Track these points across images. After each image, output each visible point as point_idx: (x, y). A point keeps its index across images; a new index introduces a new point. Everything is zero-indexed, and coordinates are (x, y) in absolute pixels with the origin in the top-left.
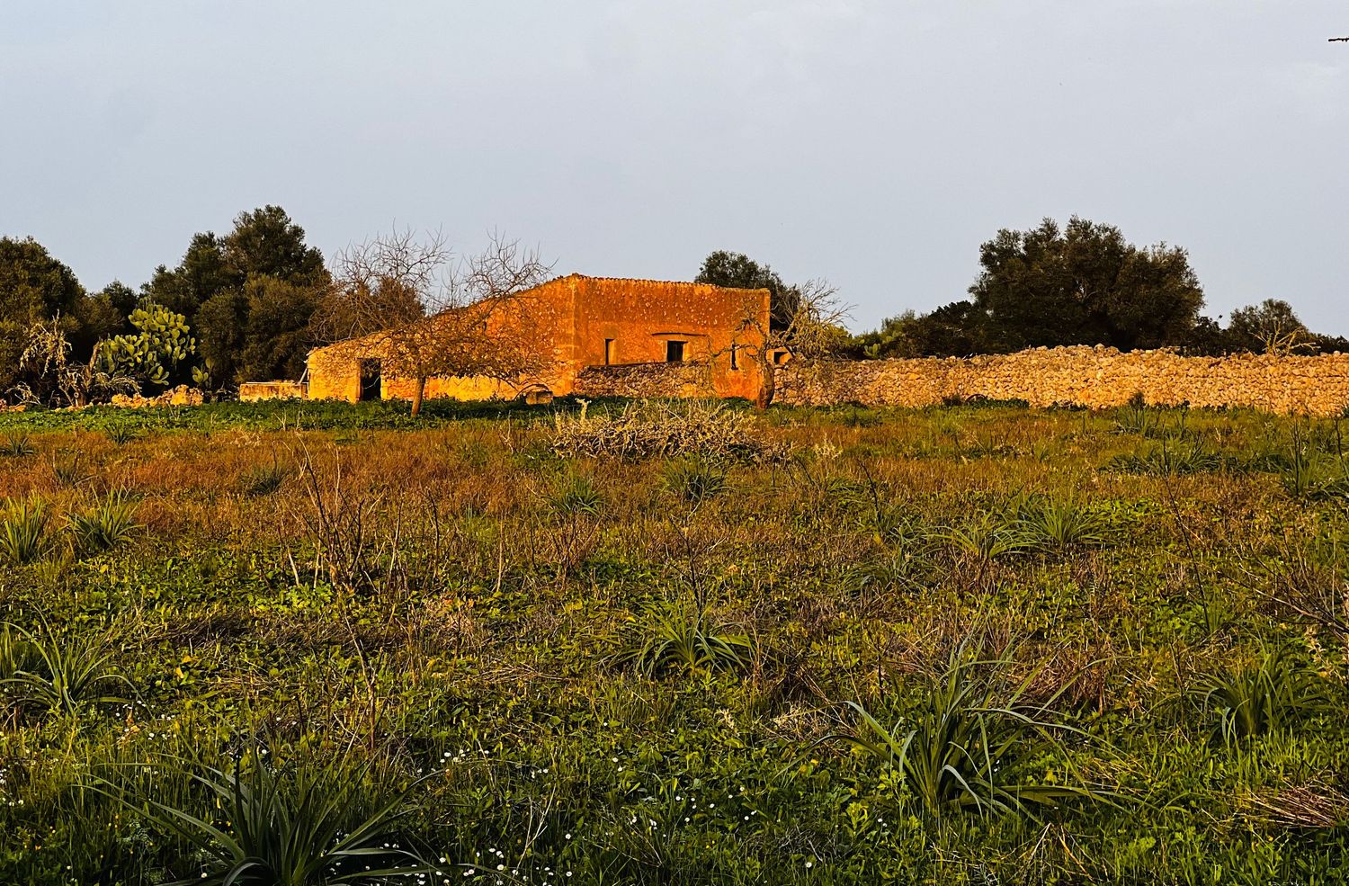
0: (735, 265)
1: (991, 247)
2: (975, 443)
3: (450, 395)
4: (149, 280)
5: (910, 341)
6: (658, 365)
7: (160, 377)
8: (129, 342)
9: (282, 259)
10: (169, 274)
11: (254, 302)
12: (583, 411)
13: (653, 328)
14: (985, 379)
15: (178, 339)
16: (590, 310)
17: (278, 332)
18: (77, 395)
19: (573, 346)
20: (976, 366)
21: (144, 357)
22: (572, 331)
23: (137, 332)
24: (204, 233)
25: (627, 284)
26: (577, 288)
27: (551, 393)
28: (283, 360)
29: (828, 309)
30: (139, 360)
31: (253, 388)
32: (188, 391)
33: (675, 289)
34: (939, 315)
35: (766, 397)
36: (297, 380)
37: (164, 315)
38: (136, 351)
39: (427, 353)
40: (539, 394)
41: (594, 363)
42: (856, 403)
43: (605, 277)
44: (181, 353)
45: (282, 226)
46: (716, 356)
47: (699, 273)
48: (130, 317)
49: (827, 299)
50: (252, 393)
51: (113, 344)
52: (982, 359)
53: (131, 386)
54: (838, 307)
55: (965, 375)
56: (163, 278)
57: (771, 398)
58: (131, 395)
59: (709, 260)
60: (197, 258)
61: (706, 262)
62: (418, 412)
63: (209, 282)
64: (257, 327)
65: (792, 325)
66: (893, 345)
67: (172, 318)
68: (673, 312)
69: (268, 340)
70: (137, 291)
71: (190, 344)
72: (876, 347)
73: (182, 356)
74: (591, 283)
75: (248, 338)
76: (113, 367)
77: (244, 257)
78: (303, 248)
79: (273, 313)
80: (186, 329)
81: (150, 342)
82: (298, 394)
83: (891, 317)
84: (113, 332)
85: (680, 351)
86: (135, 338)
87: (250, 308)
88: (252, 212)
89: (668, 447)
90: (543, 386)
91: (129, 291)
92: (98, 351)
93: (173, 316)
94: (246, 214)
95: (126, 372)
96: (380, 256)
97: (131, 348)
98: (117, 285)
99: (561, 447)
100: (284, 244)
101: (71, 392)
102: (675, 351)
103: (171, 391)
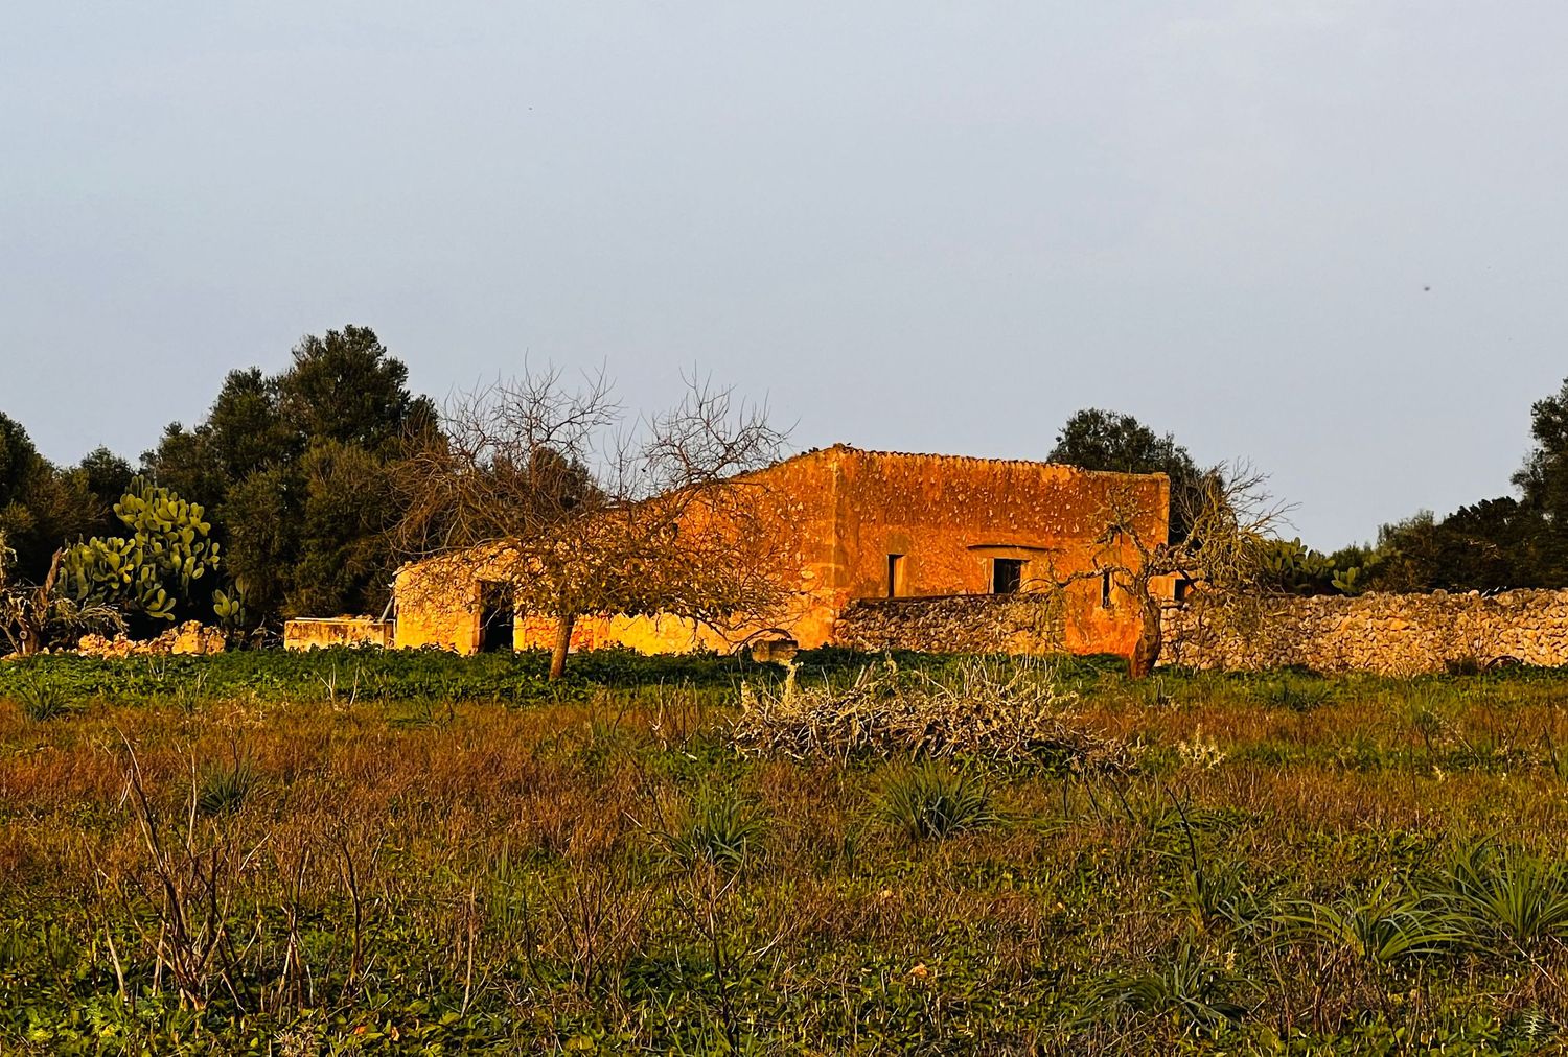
0: (1115, 433)
1: (1551, 407)
2: (1459, 743)
3: (626, 644)
4: (154, 446)
5: (1407, 563)
6: (972, 598)
7: (161, 605)
8: (111, 548)
9: (369, 414)
10: (186, 437)
11: (315, 483)
12: (790, 679)
13: (971, 537)
14: (1519, 630)
15: (192, 545)
16: (863, 505)
17: (354, 534)
18: (24, 634)
19: (832, 566)
20: (1504, 609)
21: (136, 574)
22: (832, 541)
23: (128, 533)
24: (245, 369)
25: (927, 463)
26: (841, 469)
27: (795, 643)
28: (361, 581)
29: (1251, 510)
30: (127, 578)
31: (306, 627)
32: (201, 630)
33: (1009, 473)
34: (1462, 520)
35: (1146, 656)
36: (376, 616)
37: (171, 505)
38: (122, 564)
39: (577, 573)
40: (773, 645)
41: (869, 594)
42: (1300, 669)
43: (889, 451)
44: (196, 567)
45: (372, 359)
46: (1062, 585)
47: (1055, 445)
48: (116, 507)
49: (1250, 492)
50: (305, 636)
51: (86, 551)
52: (1514, 595)
53: (111, 621)
54: (1267, 507)
55: (1486, 623)
56: (177, 443)
57: (1155, 658)
58: (110, 636)
59: (1072, 424)
60: (231, 412)
61: (1066, 427)
62: (562, 672)
63: (249, 450)
64: (319, 525)
65: (1191, 535)
66: (1379, 571)
67: (183, 510)
68: (1005, 510)
69: (337, 547)
70: (135, 465)
71: (210, 554)
72: (1352, 572)
73: (198, 573)
74: (867, 461)
75: (304, 543)
76: (85, 589)
77: (308, 409)
78: (405, 396)
79: (346, 502)
80: (205, 528)
81: (147, 549)
82: (378, 639)
83: (1394, 522)
84: (89, 531)
85: (1016, 574)
86: (121, 542)
87: (309, 495)
88: (322, 336)
89: (927, 743)
90: (783, 632)
91: (122, 465)
92: (60, 564)
93: (185, 507)
94: (313, 340)
95: (106, 599)
96: (502, 411)
97: (115, 558)
98: (103, 454)
99: (747, 741)
100: (373, 389)
101: (15, 629)
102: (1006, 575)
103: (174, 631)
